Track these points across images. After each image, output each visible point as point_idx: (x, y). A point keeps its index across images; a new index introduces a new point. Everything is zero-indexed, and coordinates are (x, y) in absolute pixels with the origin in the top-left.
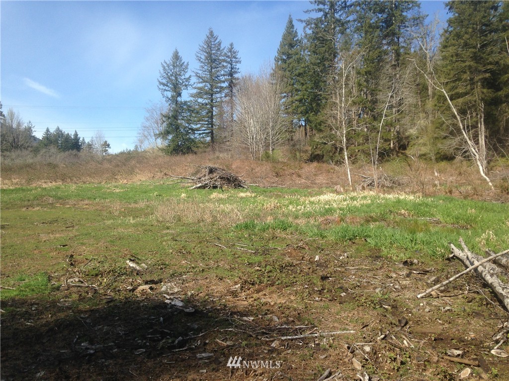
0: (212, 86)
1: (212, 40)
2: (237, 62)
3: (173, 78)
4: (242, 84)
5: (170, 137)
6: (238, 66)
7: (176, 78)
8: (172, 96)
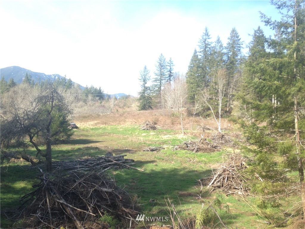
0: (161, 77)
1: (162, 57)
2: (173, 66)
3: (144, 77)
4: (175, 75)
5: (141, 101)
6: (173, 67)
7: (145, 77)
8: (143, 84)
